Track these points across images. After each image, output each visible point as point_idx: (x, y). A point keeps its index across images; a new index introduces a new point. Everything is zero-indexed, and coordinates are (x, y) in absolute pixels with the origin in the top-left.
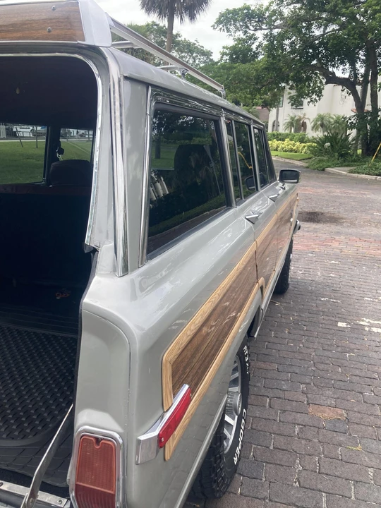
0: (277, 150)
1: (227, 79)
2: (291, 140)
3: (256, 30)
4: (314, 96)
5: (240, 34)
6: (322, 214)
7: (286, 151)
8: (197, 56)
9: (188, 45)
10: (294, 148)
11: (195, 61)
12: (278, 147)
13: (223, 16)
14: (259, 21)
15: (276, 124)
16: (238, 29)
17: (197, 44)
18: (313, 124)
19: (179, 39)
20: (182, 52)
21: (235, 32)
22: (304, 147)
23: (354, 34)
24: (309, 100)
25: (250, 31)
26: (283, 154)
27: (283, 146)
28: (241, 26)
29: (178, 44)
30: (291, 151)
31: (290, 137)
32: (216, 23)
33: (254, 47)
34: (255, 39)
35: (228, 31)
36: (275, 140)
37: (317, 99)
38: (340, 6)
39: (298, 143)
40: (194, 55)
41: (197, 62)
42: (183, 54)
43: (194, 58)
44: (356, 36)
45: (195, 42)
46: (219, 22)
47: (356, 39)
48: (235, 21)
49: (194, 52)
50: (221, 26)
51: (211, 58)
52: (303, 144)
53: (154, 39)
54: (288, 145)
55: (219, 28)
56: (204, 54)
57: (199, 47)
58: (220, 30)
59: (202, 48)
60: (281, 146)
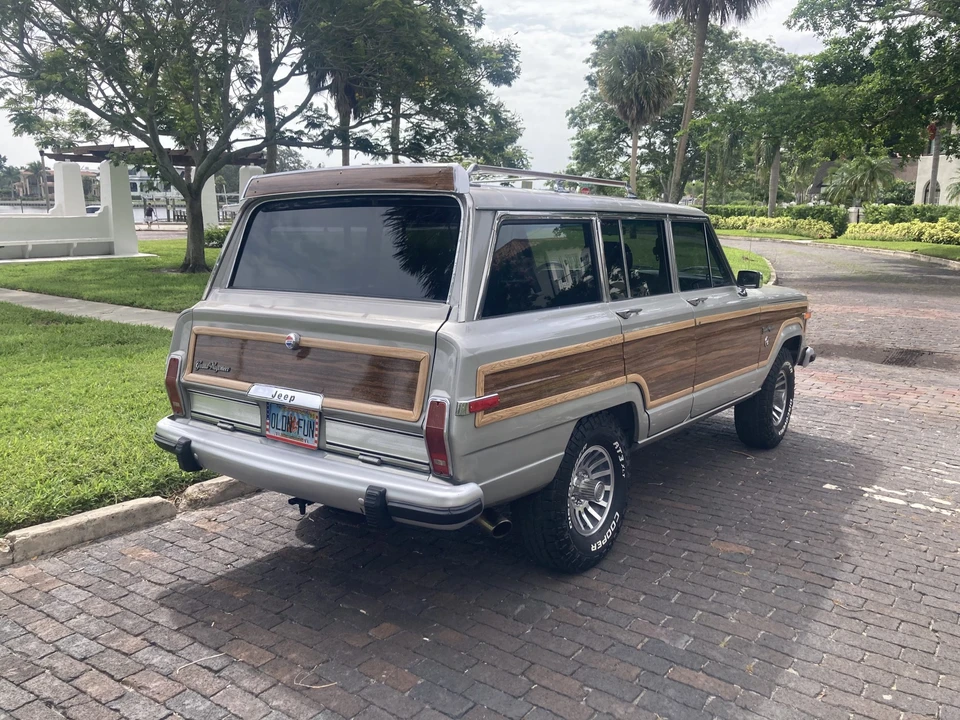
0: (920, 240)
1: (798, 117)
2: (952, 220)
3: (872, 20)
5: (841, 32)
6: (931, 353)
7: (938, 242)
8: (770, 67)
9: (751, 50)
11: (765, 78)
12: (921, 233)
13: (806, 3)
14: (878, 5)
15: (933, 189)
16: (836, 23)
17: (771, 46)
19: (736, 40)
20: (740, 63)
21: (831, 29)
25: (860, 24)
27: (932, 231)
28: (842, 15)
29: (734, 48)
30: (949, 242)
31: (949, 213)
32: (791, 17)
33: (866, 52)
34: (869, 38)
35: (816, 27)
40: (765, 65)
41: (769, 77)
43: (763, 72)
45: (768, 42)
46: (798, 14)
48: (832, 8)
49: (763, 61)
50: (802, 20)
53: (688, 44)
54: (943, 230)
55: (799, 24)
56: (784, 62)
57: (775, 51)
58: (801, 27)
59: (781, 52)
60: (928, 232)
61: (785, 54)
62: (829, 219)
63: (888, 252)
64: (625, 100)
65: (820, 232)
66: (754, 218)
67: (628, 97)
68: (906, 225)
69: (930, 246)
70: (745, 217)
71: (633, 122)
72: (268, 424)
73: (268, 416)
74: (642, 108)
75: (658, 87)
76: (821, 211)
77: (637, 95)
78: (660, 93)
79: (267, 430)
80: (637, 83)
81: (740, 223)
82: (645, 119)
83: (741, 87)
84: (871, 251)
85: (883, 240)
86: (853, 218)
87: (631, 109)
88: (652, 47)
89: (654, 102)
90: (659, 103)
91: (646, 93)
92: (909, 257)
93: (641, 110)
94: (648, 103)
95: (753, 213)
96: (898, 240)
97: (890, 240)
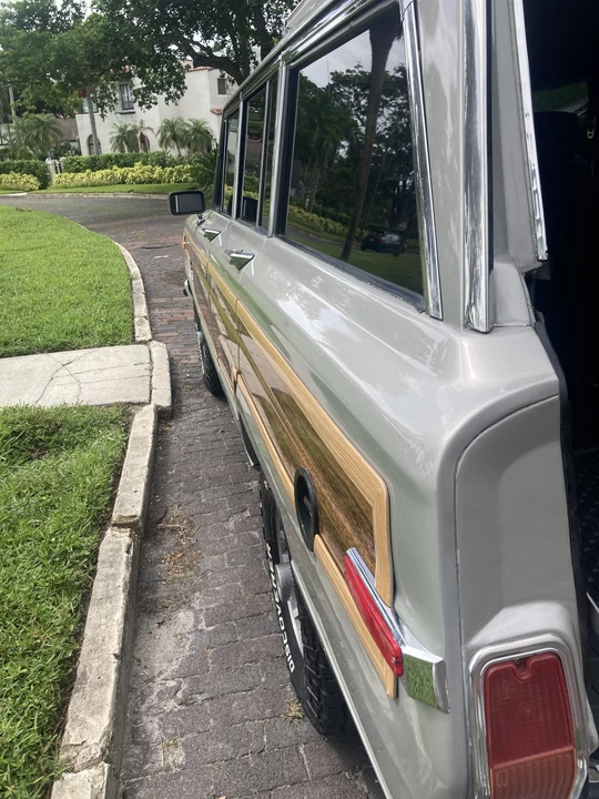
0: (124, 183)
2: (145, 164)
4: (172, 89)
7: (140, 183)
10: (155, 176)
12: (124, 177)
15: (93, 141)
18: (159, 136)
22: (171, 172)
24: (165, 95)
26: (136, 187)
27: (134, 174)
30: (150, 182)
36: (115, 167)
37: (179, 93)
39: (158, 169)
52: (169, 169)
54: (142, 173)
60: (129, 176)
62: (32, 171)
63: (108, 194)
65: (28, 185)
68: (108, 171)
69: (130, 187)
76: (21, 165)
84: (91, 195)
85: (93, 186)
86: (52, 169)
96: (108, 185)
97: (101, 185)
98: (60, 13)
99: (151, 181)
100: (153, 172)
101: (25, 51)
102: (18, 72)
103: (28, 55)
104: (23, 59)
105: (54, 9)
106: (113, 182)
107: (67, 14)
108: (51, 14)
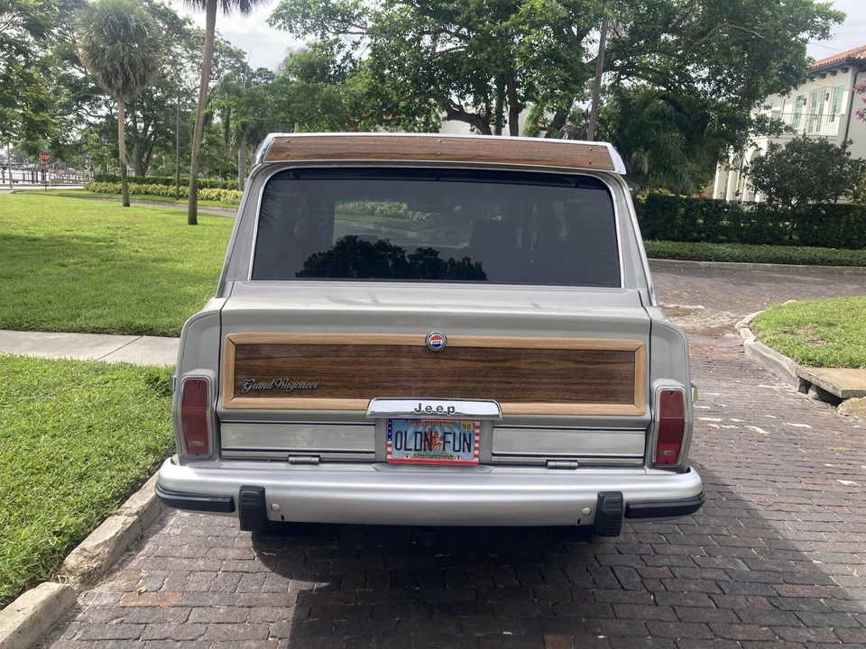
3: (338, 32)
7: (387, 216)
8: (220, 57)
12: (374, 209)
13: (286, 8)
14: (343, 21)
19: (188, 26)
23: (496, 59)
25: (330, 34)
28: (313, 24)
29: (186, 34)
32: (272, 16)
33: (339, 58)
34: (341, 47)
35: (292, 29)
38: (474, 20)
42: (196, 52)
44: (498, 63)
46: (277, 16)
47: (498, 67)
48: (306, 16)
50: (281, 21)
51: (244, 61)
55: (278, 24)
56: (231, 53)
57: (222, 42)
58: (280, 27)
59: (228, 45)
60: (378, 208)
61: (232, 47)
64: (109, 69)
66: (226, 191)
67: (113, 66)
69: (382, 220)
70: (218, 190)
71: (118, 92)
72: (390, 446)
73: (390, 437)
74: (128, 79)
75: (143, 61)
77: (122, 65)
78: (146, 66)
79: (390, 453)
80: (122, 54)
81: (214, 195)
82: (131, 90)
83: (193, 71)
85: (344, 214)
87: (116, 78)
88: (136, 21)
89: (140, 75)
90: (144, 76)
91: (132, 65)
92: (373, 228)
93: (127, 81)
94: (134, 75)
95: (224, 187)
96: (357, 214)
97: (351, 214)
98: (339, 66)
99: (397, 216)
100: (400, 208)
101: (297, 98)
102: (288, 115)
103: (300, 102)
104: (293, 105)
105: (334, 62)
106: (363, 212)
107: (345, 68)
108: (331, 66)
